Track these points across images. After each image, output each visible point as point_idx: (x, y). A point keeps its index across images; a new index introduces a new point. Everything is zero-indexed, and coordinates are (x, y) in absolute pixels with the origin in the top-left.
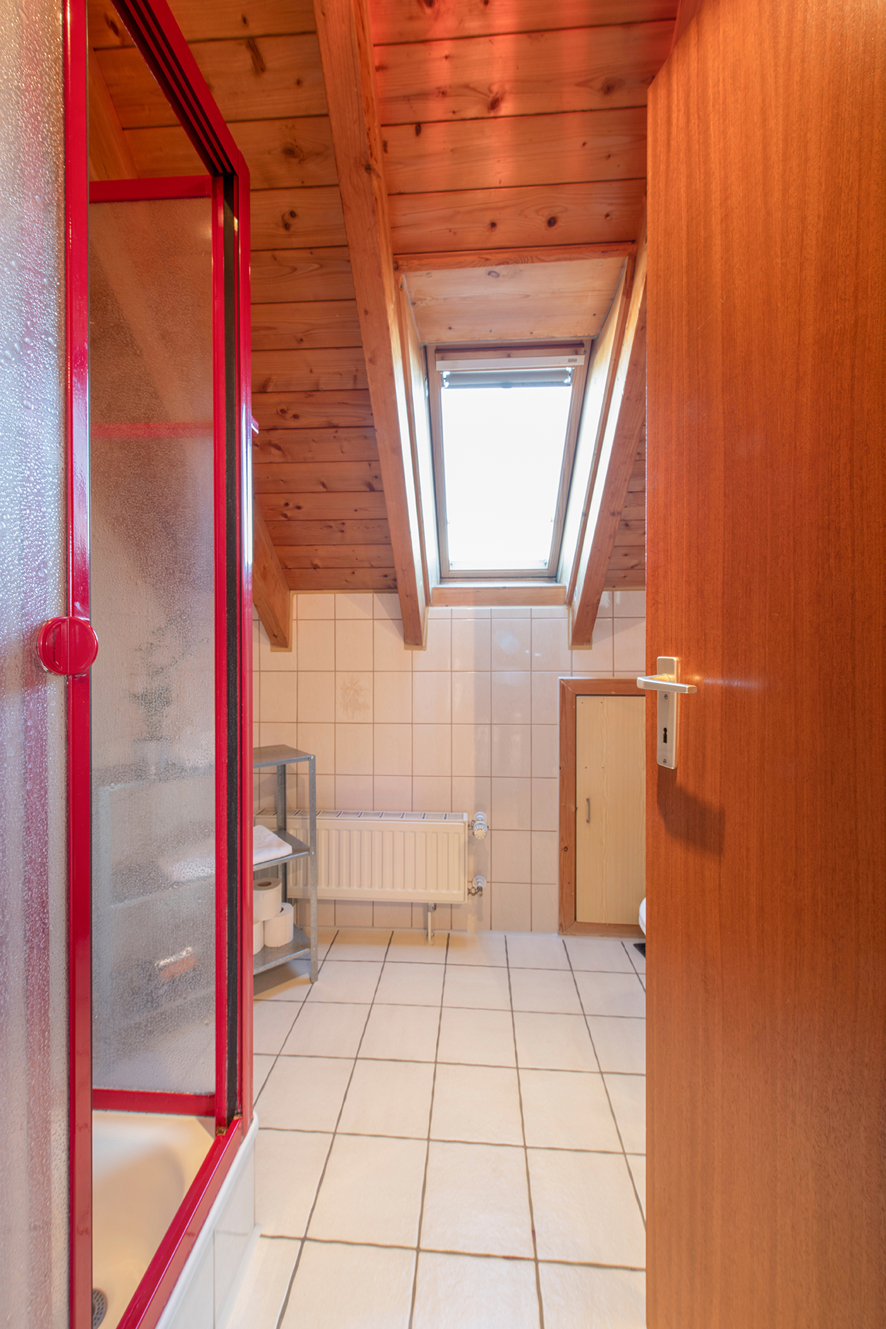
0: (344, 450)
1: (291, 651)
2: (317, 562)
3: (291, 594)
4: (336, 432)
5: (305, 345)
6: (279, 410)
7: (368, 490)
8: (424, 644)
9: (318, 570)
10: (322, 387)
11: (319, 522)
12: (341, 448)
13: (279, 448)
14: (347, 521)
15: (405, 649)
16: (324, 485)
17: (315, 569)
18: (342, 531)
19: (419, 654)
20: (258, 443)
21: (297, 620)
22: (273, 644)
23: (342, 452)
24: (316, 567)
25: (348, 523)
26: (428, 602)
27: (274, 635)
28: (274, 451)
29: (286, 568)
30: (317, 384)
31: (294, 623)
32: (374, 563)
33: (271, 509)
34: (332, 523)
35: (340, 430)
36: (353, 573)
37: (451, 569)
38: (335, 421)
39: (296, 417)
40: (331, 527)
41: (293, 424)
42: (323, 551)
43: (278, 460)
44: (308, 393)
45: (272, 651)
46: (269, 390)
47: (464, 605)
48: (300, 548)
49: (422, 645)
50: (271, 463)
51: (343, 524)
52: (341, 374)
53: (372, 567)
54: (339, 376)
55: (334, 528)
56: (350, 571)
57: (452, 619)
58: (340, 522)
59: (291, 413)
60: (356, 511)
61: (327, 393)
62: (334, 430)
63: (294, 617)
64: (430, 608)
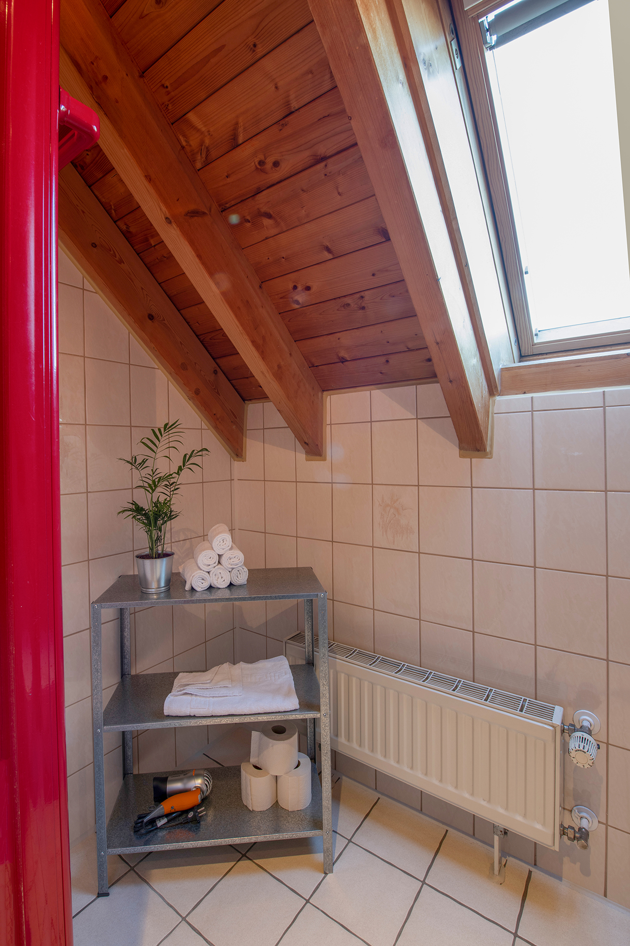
0: (340, 191)
1: (325, 460)
2: (343, 354)
3: (324, 396)
4: (326, 166)
5: (260, 51)
6: (257, 163)
7: (384, 240)
8: (488, 449)
9: (346, 363)
10: (295, 105)
11: (334, 301)
12: (337, 188)
13: (269, 216)
14: (366, 293)
15: (461, 456)
16: (328, 250)
17: (343, 362)
18: (363, 308)
19: (482, 465)
20: (248, 218)
21: (331, 424)
22: (307, 453)
23: (339, 194)
24: (343, 360)
25: (367, 294)
26: (492, 389)
27: (305, 443)
28: (266, 222)
29: (313, 366)
30: (288, 104)
31: (328, 427)
32: (410, 345)
33: (281, 298)
34: (348, 300)
35: (330, 161)
36: (387, 361)
37: (536, 341)
38: (322, 150)
39: (276, 164)
40: (348, 305)
41: (276, 176)
42: (347, 339)
43: (273, 231)
44: (281, 122)
45: (307, 460)
46: (240, 140)
47: (554, 389)
48: (321, 339)
49: (485, 450)
50: (267, 238)
51: (362, 297)
52: (311, 72)
53: (410, 350)
54: (310, 76)
55: (352, 305)
56: (383, 359)
57: (532, 411)
58: (358, 295)
59: (269, 161)
60: (373, 275)
61: (302, 111)
62: (322, 164)
63: (328, 422)
64: (498, 398)
